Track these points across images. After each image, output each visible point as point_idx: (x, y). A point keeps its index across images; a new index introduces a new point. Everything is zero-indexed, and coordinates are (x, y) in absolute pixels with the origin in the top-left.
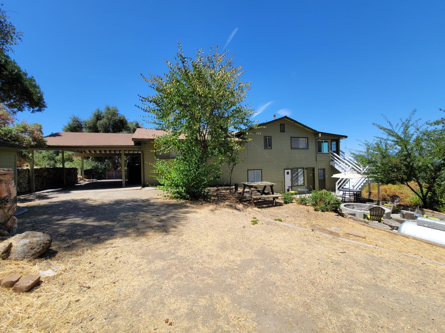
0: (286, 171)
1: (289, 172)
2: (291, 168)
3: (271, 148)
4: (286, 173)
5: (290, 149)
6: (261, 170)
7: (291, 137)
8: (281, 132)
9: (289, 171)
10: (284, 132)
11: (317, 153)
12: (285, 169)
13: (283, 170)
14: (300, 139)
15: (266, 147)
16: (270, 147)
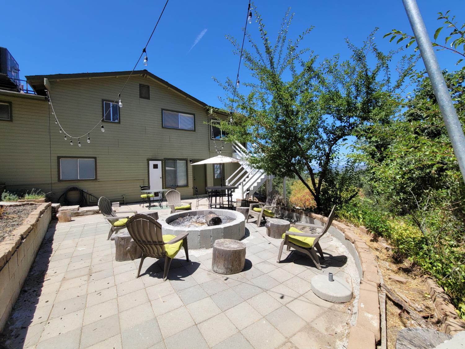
0: (152, 163)
1: (157, 165)
2: (162, 158)
3: (119, 123)
4: (151, 166)
5: (161, 127)
6: (95, 158)
7: (162, 110)
8: (141, 97)
9: (159, 163)
10: (148, 98)
11: (211, 139)
12: (149, 160)
13: (146, 161)
14: (180, 114)
15: (106, 119)
16: (116, 121)
